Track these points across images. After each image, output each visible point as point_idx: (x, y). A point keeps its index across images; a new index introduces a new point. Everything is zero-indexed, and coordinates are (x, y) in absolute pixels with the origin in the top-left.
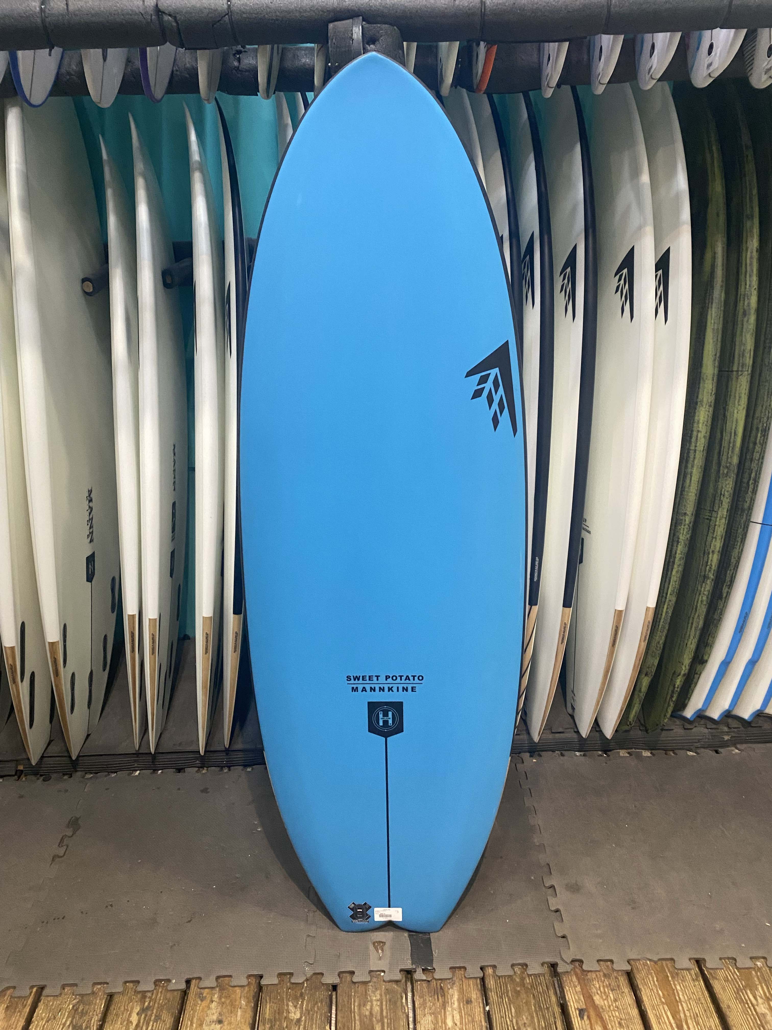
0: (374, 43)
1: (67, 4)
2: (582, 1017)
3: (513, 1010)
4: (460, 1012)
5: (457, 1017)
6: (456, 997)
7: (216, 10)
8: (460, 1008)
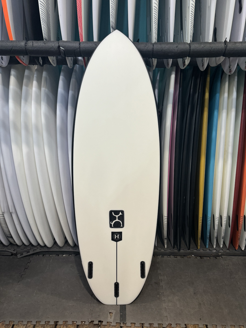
1: (33, 44)
7: (76, 47)
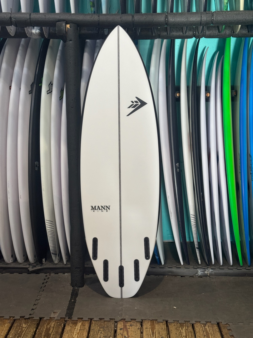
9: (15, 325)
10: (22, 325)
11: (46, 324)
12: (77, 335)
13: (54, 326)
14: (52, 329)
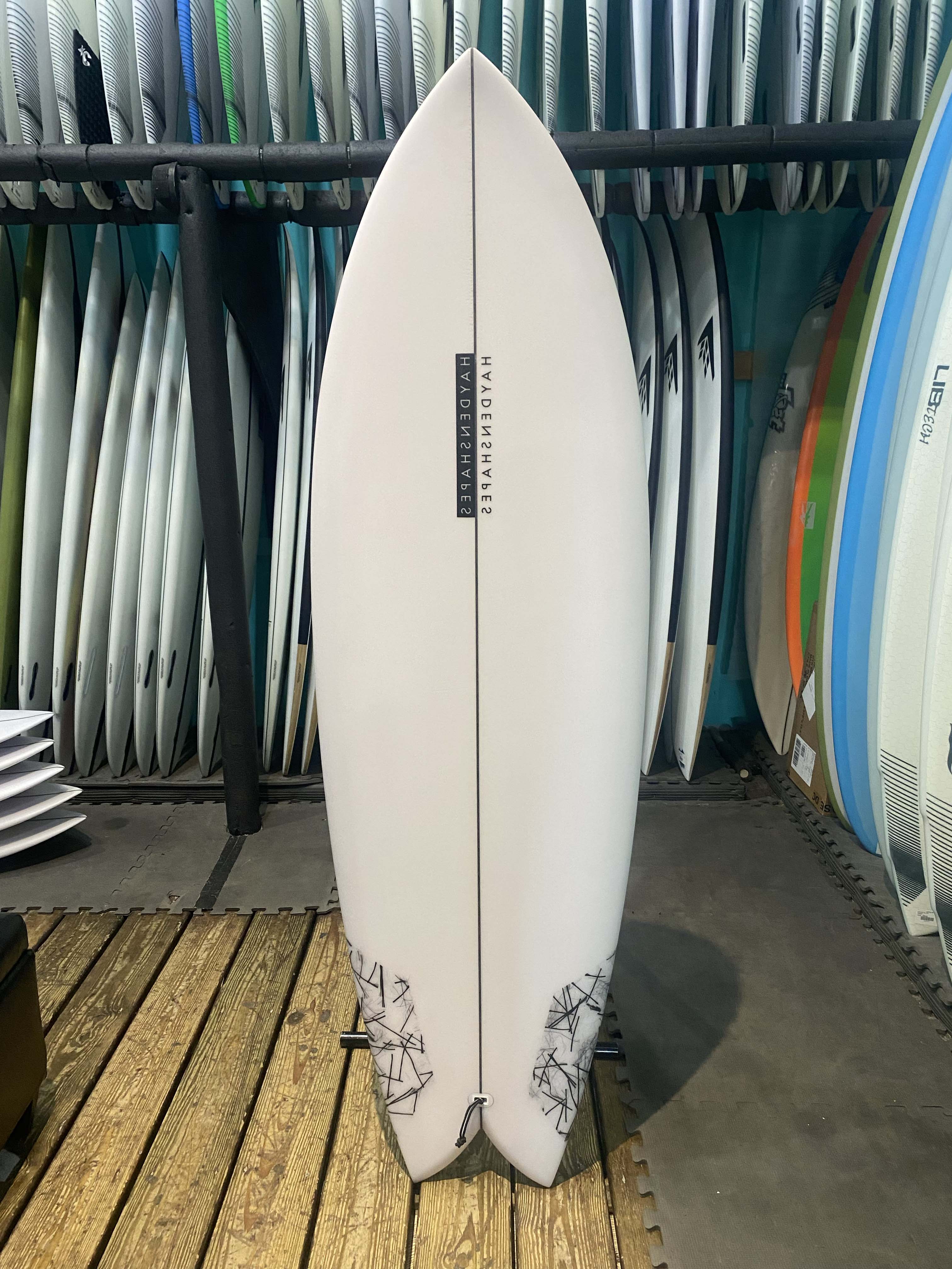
0: (185, 179)
2: (321, 937)
3: (267, 932)
4: (222, 932)
5: (218, 933)
6: (224, 925)
8: (223, 929)
9: (63, 926)
10: (80, 927)
11: (139, 924)
12: (206, 953)
13: (158, 928)
14: (149, 937)
